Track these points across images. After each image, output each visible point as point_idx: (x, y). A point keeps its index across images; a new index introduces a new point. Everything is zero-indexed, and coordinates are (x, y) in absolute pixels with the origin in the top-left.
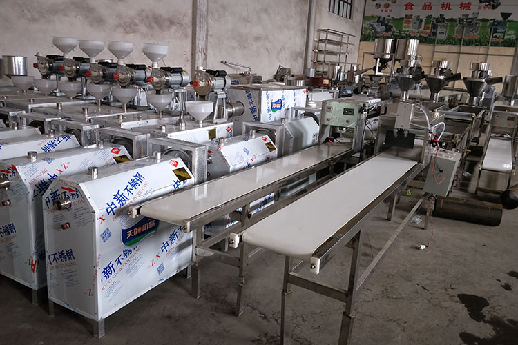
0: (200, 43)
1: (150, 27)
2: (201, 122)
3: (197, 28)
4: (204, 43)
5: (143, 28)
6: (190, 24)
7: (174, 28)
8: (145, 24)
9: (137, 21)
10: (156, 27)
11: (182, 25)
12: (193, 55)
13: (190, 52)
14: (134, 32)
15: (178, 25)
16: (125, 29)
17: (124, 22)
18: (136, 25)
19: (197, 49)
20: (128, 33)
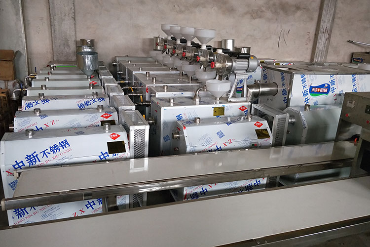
0: (325, 25)
1: (276, 12)
2: (218, 99)
3: (324, 12)
4: (329, 25)
5: (269, 14)
6: (318, 9)
7: (299, 13)
8: (271, 11)
9: (264, 9)
10: (281, 12)
11: (308, 10)
12: (316, 35)
13: (314, 33)
14: (260, 17)
15: (304, 10)
16: (252, 15)
17: (252, 10)
18: (262, 11)
19: (321, 30)
20: (254, 19)
